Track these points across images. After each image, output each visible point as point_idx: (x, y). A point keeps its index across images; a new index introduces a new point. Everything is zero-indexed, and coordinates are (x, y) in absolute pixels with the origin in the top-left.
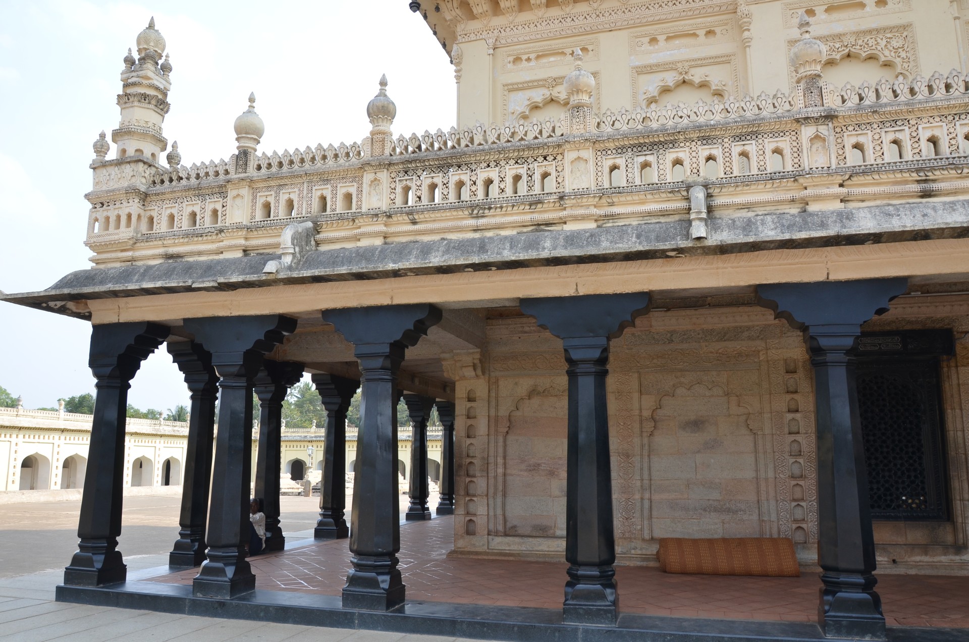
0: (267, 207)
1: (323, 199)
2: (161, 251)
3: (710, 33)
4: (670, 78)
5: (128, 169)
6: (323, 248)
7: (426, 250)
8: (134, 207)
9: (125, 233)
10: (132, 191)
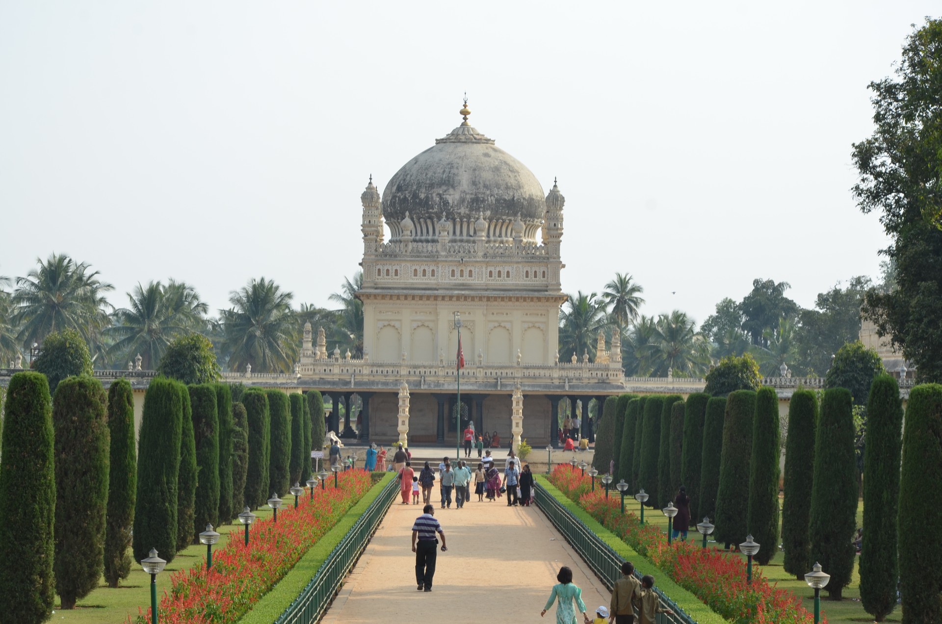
0: (342, 370)
1: (355, 370)
2: (319, 377)
3: (430, 313)
4: (420, 324)
5: (310, 359)
6: (356, 380)
7: (377, 384)
8: (312, 367)
9: (311, 373)
10: (311, 364)
